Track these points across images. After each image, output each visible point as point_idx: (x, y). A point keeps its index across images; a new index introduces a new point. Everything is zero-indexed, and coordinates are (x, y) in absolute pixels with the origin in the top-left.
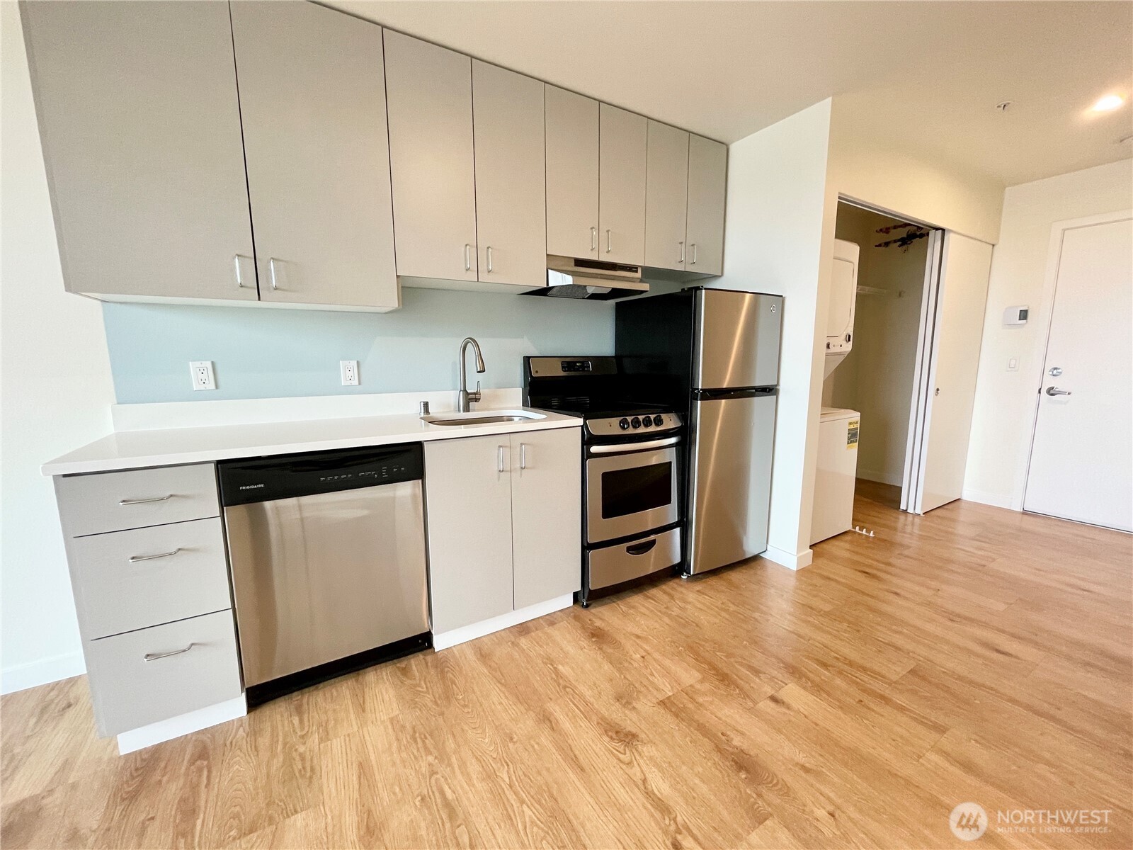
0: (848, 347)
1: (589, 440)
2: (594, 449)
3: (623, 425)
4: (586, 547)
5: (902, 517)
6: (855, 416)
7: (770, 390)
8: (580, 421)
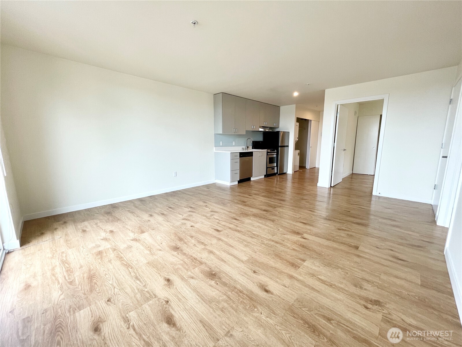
0: (298, 139)
1: (268, 153)
2: (268, 154)
3: (271, 151)
4: (267, 168)
5: (306, 169)
6: (299, 151)
7: (288, 146)
8: (266, 150)
